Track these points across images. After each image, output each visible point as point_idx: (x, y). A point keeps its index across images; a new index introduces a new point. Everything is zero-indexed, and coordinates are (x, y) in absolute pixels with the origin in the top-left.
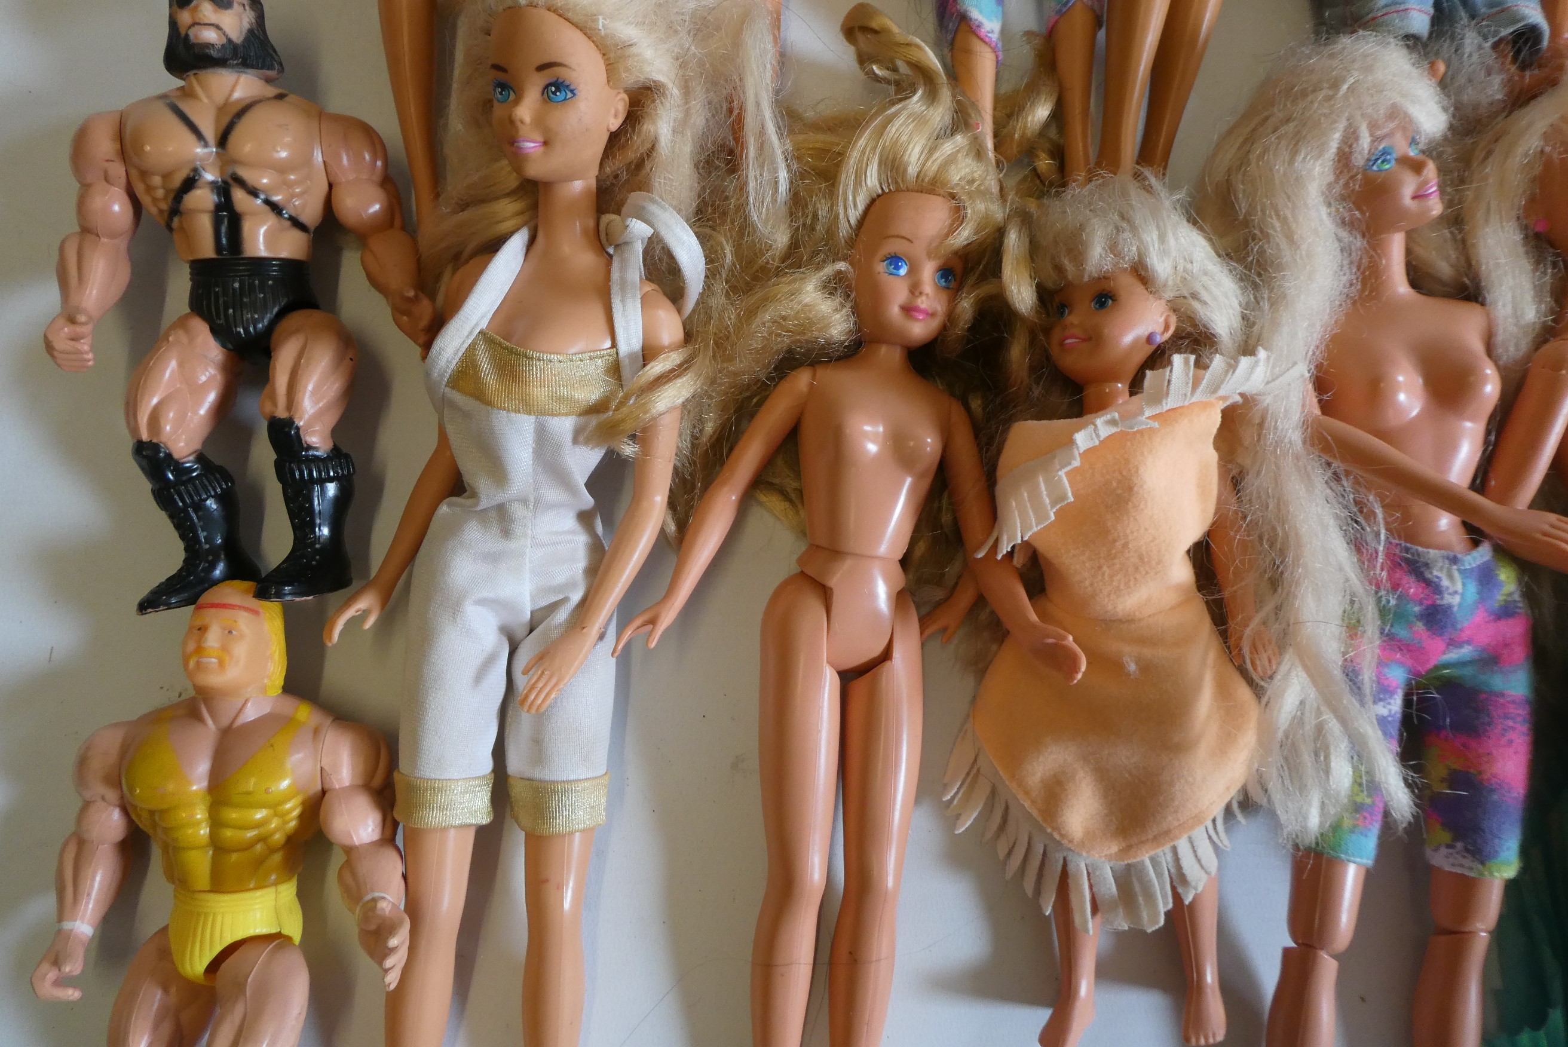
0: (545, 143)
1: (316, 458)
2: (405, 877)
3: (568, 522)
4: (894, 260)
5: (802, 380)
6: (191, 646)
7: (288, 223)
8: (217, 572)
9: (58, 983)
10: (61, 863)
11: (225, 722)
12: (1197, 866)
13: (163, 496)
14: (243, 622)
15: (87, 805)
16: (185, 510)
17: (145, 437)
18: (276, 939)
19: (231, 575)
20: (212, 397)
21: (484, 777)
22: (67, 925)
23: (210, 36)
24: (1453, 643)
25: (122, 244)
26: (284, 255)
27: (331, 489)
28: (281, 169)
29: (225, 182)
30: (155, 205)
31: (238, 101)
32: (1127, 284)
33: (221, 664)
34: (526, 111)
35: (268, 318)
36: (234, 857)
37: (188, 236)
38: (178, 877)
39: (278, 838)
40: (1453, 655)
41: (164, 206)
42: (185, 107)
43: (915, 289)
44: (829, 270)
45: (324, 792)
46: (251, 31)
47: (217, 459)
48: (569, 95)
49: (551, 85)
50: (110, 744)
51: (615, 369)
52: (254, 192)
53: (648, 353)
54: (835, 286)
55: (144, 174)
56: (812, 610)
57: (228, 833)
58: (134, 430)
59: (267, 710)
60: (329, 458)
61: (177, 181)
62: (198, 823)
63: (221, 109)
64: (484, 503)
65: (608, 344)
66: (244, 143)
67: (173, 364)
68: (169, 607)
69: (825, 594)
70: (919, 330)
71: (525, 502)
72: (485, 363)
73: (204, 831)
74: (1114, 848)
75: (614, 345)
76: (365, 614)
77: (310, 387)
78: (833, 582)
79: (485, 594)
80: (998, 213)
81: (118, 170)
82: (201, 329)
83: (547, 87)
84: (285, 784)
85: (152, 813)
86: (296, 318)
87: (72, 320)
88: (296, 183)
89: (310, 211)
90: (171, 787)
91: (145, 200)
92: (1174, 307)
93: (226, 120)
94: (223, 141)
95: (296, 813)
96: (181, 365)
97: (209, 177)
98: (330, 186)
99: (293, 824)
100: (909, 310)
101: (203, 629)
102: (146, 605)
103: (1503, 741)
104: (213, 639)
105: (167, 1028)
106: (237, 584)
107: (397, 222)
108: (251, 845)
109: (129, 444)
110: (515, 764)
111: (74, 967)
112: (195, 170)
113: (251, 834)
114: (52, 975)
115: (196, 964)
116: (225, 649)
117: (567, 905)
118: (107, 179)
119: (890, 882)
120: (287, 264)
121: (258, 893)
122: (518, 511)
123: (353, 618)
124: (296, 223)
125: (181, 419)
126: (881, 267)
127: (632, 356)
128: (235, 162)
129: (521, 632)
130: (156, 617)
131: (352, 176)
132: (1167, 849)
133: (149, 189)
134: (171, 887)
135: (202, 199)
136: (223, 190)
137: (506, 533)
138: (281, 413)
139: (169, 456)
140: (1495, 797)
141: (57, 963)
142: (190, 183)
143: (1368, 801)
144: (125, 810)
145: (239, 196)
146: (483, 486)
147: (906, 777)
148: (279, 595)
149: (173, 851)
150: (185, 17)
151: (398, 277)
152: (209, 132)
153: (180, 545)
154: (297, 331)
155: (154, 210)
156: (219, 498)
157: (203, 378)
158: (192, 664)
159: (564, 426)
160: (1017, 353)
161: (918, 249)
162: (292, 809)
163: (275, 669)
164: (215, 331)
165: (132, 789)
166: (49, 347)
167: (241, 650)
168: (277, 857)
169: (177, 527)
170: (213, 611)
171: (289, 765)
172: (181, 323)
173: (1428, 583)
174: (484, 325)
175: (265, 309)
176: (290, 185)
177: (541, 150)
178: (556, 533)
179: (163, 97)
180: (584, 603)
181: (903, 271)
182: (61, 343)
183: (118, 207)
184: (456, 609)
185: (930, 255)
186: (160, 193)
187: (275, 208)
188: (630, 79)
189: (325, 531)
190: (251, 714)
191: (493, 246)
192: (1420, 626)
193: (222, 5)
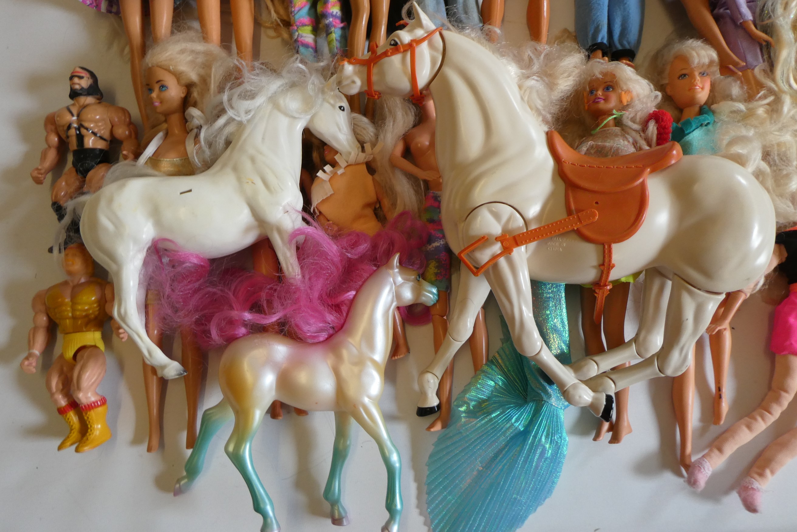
0: (161, 102)
7: (99, 138)
10: (29, 335)
11: (75, 283)
14: (80, 253)
15: (36, 316)
17: (54, 200)
18: (94, 346)
20: (75, 186)
22: (31, 351)
26: (99, 148)
28: (96, 122)
29: (79, 127)
31: (87, 104)
33: (73, 264)
34: (155, 95)
35: (91, 165)
36: (79, 321)
37: (70, 144)
39: (92, 315)
42: (71, 108)
46: (91, 84)
48: (166, 88)
49: (160, 87)
52: (87, 129)
55: (60, 127)
57: (77, 313)
58: (52, 199)
61: (66, 127)
62: (68, 311)
63: (80, 107)
66: (85, 115)
73: (70, 314)
82: (74, 171)
84: (93, 298)
85: (54, 309)
86: (102, 165)
88: (101, 126)
89: (106, 134)
90: (60, 300)
93: (80, 110)
94: (78, 116)
95: (97, 308)
96: (66, 179)
97: (75, 126)
98: (112, 127)
99: (97, 311)
105: (63, 376)
107: (133, 136)
108: (84, 317)
109: (51, 203)
111: (33, 361)
112: (71, 124)
113: (84, 313)
115: (70, 355)
118: (51, 131)
120: (101, 150)
121: (88, 332)
124: (101, 138)
128: (82, 121)
131: (119, 123)
135: (73, 132)
136: (78, 129)
139: (60, 206)
141: (27, 359)
142: (70, 128)
144: (47, 314)
145: (83, 131)
149: (61, 320)
152: (75, 113)
157: (73, 182)
162: (96, 306)
164: (77, 170)
167: (79, 261)
168: (93, 322)
170: (70, 250)
172: (69, 170)
174: (150, 156)
175: (90, 163)
176: (99, 126)
177: (160, 104)
179: (67, 107)
182: (34, 175)
183: (56, 139)
186: (63, 131)
187: (94, 134)
188: (183, 82)
190: (83, 280)
193: (81, 78)
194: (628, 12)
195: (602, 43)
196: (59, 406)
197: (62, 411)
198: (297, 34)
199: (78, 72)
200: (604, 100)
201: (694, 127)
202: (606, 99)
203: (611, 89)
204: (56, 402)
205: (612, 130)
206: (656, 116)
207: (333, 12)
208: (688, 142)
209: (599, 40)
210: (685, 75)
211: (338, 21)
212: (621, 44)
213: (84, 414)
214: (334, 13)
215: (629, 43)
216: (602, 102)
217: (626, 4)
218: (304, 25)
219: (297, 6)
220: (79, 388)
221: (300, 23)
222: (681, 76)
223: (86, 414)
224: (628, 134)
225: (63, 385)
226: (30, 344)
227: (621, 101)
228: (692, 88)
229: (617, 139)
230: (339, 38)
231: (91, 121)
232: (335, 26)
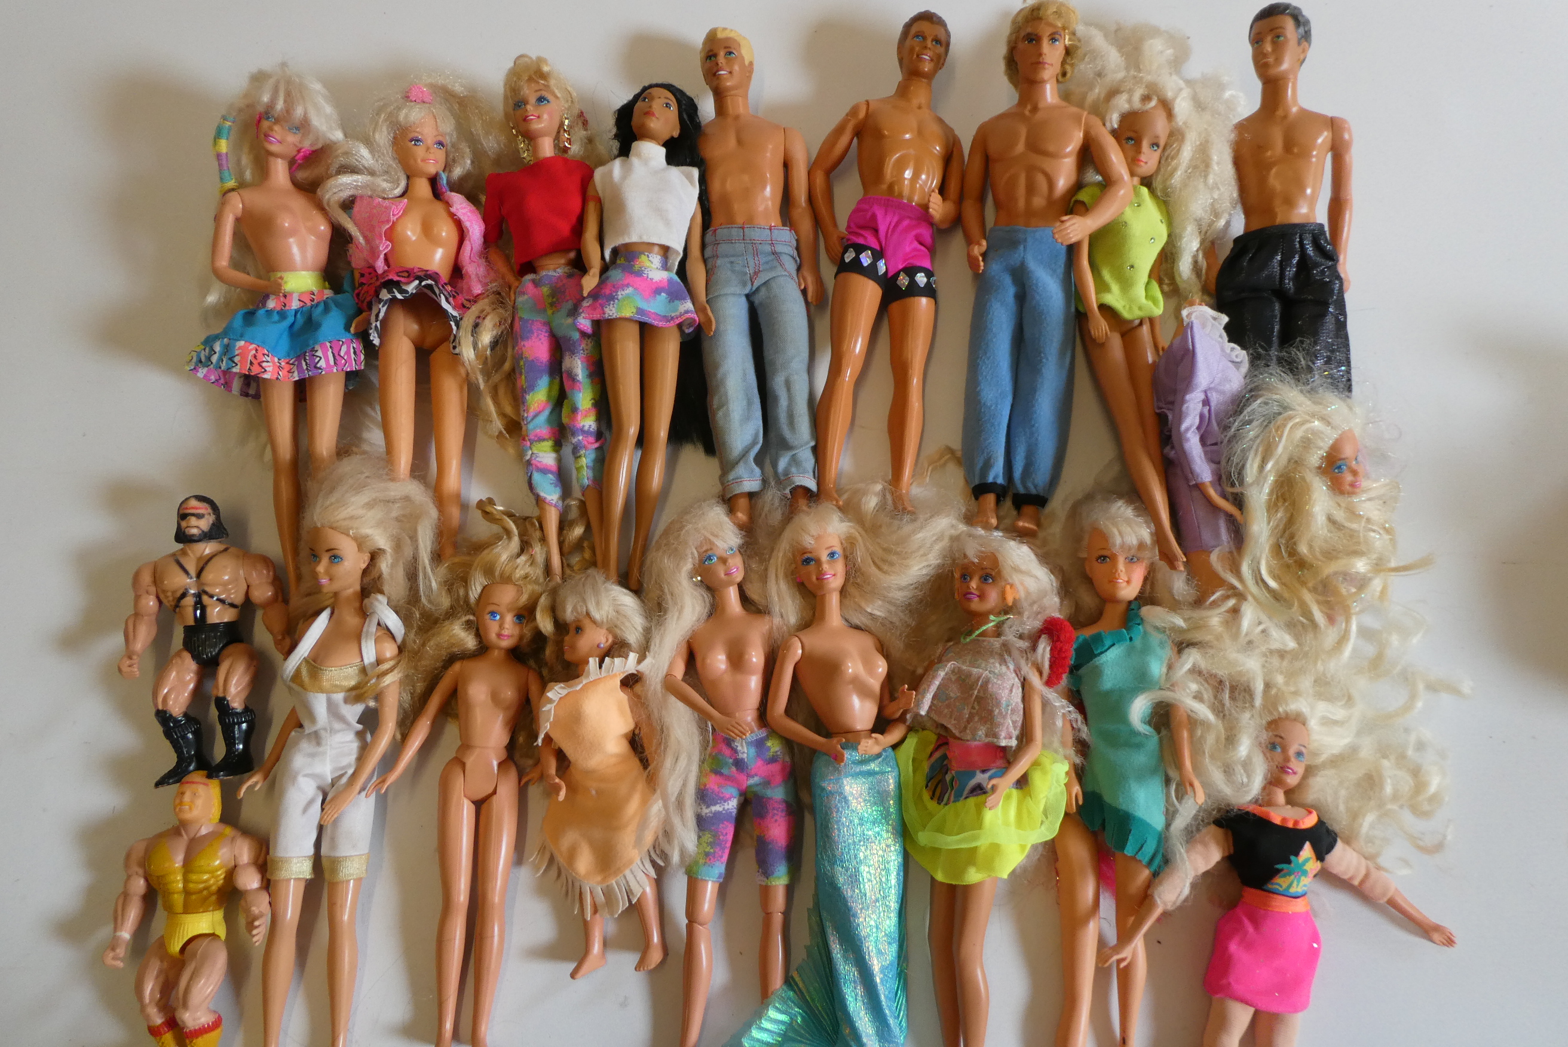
0: (330, 580)
1: (237, 713)
2: (270, 903)
3: (350, 736)
4: (493, 613)
5: (457, 667)
6: (178, 801)
7: (228, 606)
8: (191, 768)
9: (115, 958)
10: (116, 903)
11: (192, 835)
12: (638, 886)
13: (168, 734)
14: (201, 790)
15: (129, 877)
16: (177, 739)
17: (160, 708)
18: (213, 936)
19: (197, 769)
20: (192, 686)
21: (308, 857)
22: (118, 934)
23: (194, 531)
24: (749, 776)
25: (154, 618)
26: (226, 620)
27: (244, 726)
28: (225, 584)
29: (199, 593)
30: (168, 602)
31: (208, 554)
32: (587, 623)
33: (190, 809)
34: (321, 568)
35: (217, 650)
36: (194, 897)
37: (182, 617)
38: (169, 908)
39: (214, 888)
40: (751, 781)
41: (173, 604)
42: (183, 561)
43: (501, 626)
44: (464, 619)
45: (235, 866)
46: (213, 524)
47: (192, 714)
48: (341, 560)
49: (332, 557)
50: (141, 848)
51: (363, 670)
52: (212, 597)
53: (379, 662)
54: (469, 625)
55: (164, 592)
56: (458, 770)
57: (191, 885)
58: (156, 705)
59: (211, 830)
60: (242, 713)
61: (178, 594)
62: (178, 881)
63: (199, 559)
64: (307, 732)
65: (359, 660)
66: (209, 576)
67: (174, 674)
68: (169, 784)
69: (463, 765)
70: (506, 643)
71: (325, 729)
72: (304, 672)
73: (181, 885)
74: (599, 878)
75: (362, 660)
76: (256, 783)
77: (234, 682)
78: (465, 760)
79: (310, 772)
80: (538, 589)
81: (153, 589)
82: (187, 657)
83: (330, 557)
84: (217, 862)
85: (158, 877)
86: (231, 648)
87: (130, 658)
88: (232, 589)
89: (238, 597)
90: (167, 865)
91: (165, 601)
92: (610, 630)
93: (201, 565)
94: (199, 575)
95: (222, 877)
96: (178, 673)
97: (192, 592)
98: (248, 586)
99: (221, 882)
100: (499, 635)
101: (183, 793)
102: (158, 784)
103: (773, 820)
104: (187, 798)
105: (161, 979)
106: (201, 772)
107: (280, 599)
108: (201, 891)
109: (154, 711)
110: (324, 851)
111: (121, 951)
112: (186, 589)
113: (201, 886)
114: (111, 955)
115: (176, 947)
116: (192, 802)
117: (346, 917)
118: (147, 592)
119: (497, 900)
120: (227, 624)
121: (204, 914)
122: (323, 733)
123: (250, 786)
124: (232, 605)
125: (176, 698)
126: (488, 617)
127: (371, 664)
128: (203, 584)
129: (327, 789)
130: (162, 789)
131: (257, 582)
132: (621, 875)
133: (167, 597)
134: (166, 913)
135: (189, 601)
136: (198, 596)
137: (319, 744)
138: (221, 695)
139: (171, 715)
140: (770, 846)
141: (113, 949)
142: (184, 595)
143: (712, 850)
144: (146, 880)
145: (205, 598)
146: (306, 723)
147: (506, 848)
148: (217, 777)
149: (167, 894)
150: (184, 524)
151: (278, 627)
152: (193, 572)
153: (175, 755)
154: (228, 657)
155: (167, 604)
156: (193, 733)
157: (188, 678)
158: (177, 810)
159: (339, 697)
160: (549, 652)
161: (503, 609)
162: (221, 875)
163: (216, 811)
164: (194, 657)
165: (149, 867)
166: (120, 670)
167: (199, 802)
168: (214, 898)
169: (174, 747)
170: (187, 785)
171: (220, 854)
172: (178, 654)
173: (732, 749)
174: (306, 655)
175: (215, 647)
176: (229, 590)
177: (328, 582)
178: (343, 743)
179: (174, 555)
180: (354, 774)
181: (498, 617)
182: (125, 669)
183: (152, 603)
184: (294, 778)
185: (509, 610)
186: (171, 598)
187: (222, 601)
188: (369, 549)
189: (241, 746)
190: (204, 831)
191: (317, 613)
192: (734, 769)
193: (199, 516)
194: (1037, 439)
195: (994, 484)
196: (151, 1024)
197: (154, 1032)
198: (530, 452)
199: (196, 508)
200: (978, 596)
201: (1108, 643)
202: (982, 596)
203: (991, 581)
204: (147, 1017)
205: (989, 642)
206: (1051, 628)
207: (584, 426)
208: (1097, 667)
209: (990, 479)
210: (1105, 557)
211: (592, 439)
212: (1025, 487)
213: (187, 1041)
214: (586, 428)
215: (1036, 487)
216: (977, 599)
217: (1033, 426)
218: (541, 439)
219: (531, 410)
220: (185, 1005)
221: (536, 436)
222: (1100, 557)
223: (191, 1042)
224: (1010, 654)
225: (162, 992)
226: (117, 920)
227: (1004, 598)
228: (1113, 581)
229: (992, 661)
230: (591, 464)
231: (215, 585)
232: (585, 448)
